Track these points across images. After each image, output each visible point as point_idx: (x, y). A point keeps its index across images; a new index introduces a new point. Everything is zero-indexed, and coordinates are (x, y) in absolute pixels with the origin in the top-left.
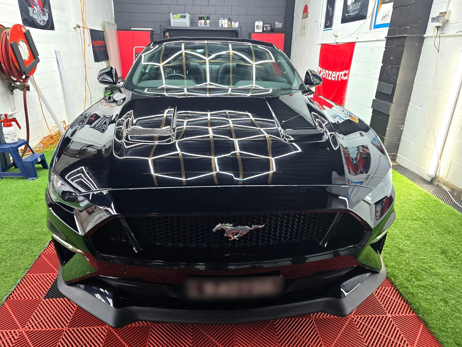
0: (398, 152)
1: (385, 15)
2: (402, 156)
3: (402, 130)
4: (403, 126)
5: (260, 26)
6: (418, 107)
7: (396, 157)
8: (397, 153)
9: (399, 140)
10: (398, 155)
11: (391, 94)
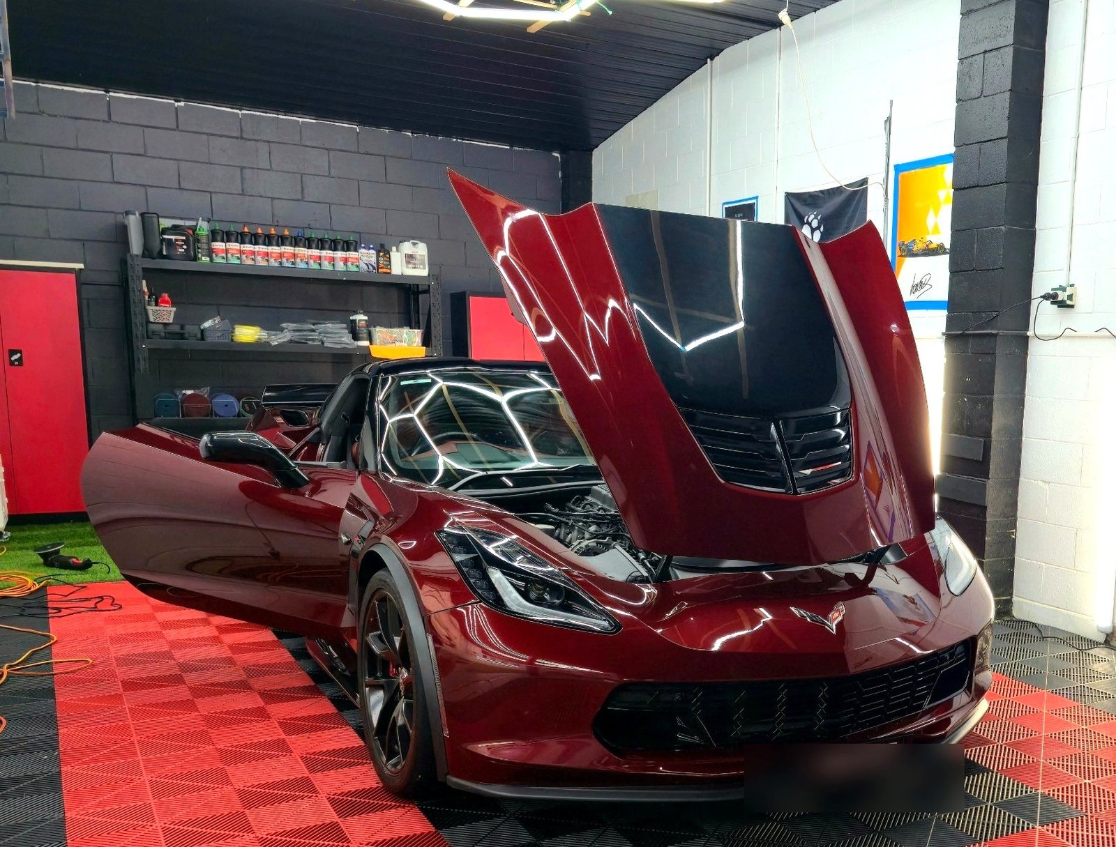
0: (1014, 593)
1: (917, 281)
2: (1024, 600)
3: (1015, 540)
4: (1014, 531)
5: (418, 257)
6: (1041, 484)
7: (1012, 606)
8: (1011, 594)
9: (1012, 563)
10: (1015, 599)
11: (983, 459)
